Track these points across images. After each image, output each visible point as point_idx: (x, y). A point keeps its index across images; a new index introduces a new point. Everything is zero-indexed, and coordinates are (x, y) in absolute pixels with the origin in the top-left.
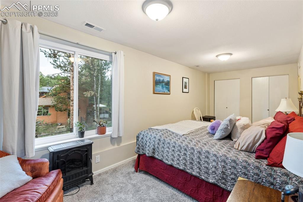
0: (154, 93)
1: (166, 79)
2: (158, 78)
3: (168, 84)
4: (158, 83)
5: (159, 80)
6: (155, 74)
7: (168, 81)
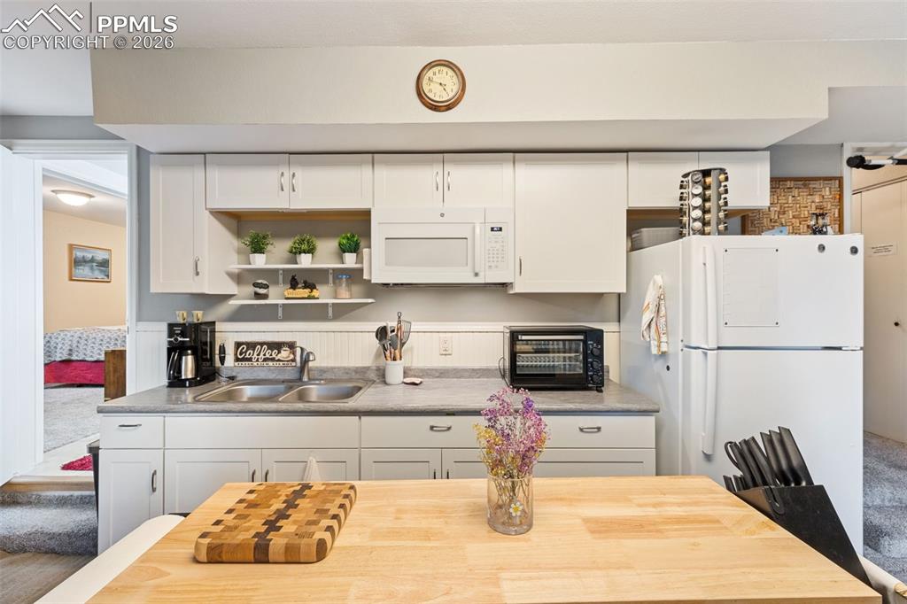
0: (71, 280)
1: (100, 256)
2: (80, 254)
3: (105, 264)
4: (80, 261)
5: (84, 257)
6: (71, 247)
7: (104, 259)
